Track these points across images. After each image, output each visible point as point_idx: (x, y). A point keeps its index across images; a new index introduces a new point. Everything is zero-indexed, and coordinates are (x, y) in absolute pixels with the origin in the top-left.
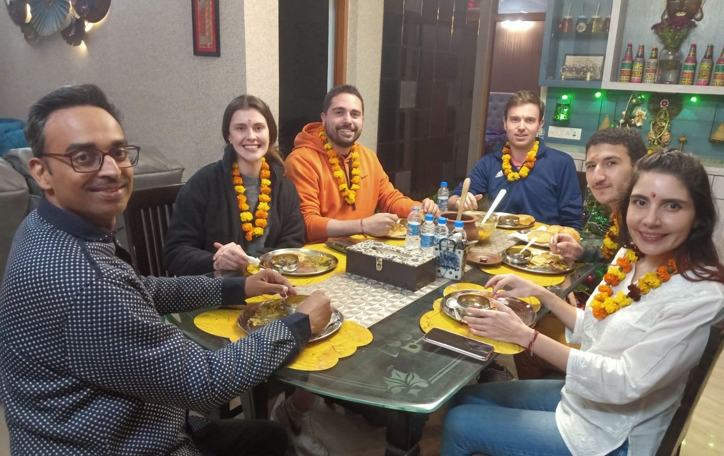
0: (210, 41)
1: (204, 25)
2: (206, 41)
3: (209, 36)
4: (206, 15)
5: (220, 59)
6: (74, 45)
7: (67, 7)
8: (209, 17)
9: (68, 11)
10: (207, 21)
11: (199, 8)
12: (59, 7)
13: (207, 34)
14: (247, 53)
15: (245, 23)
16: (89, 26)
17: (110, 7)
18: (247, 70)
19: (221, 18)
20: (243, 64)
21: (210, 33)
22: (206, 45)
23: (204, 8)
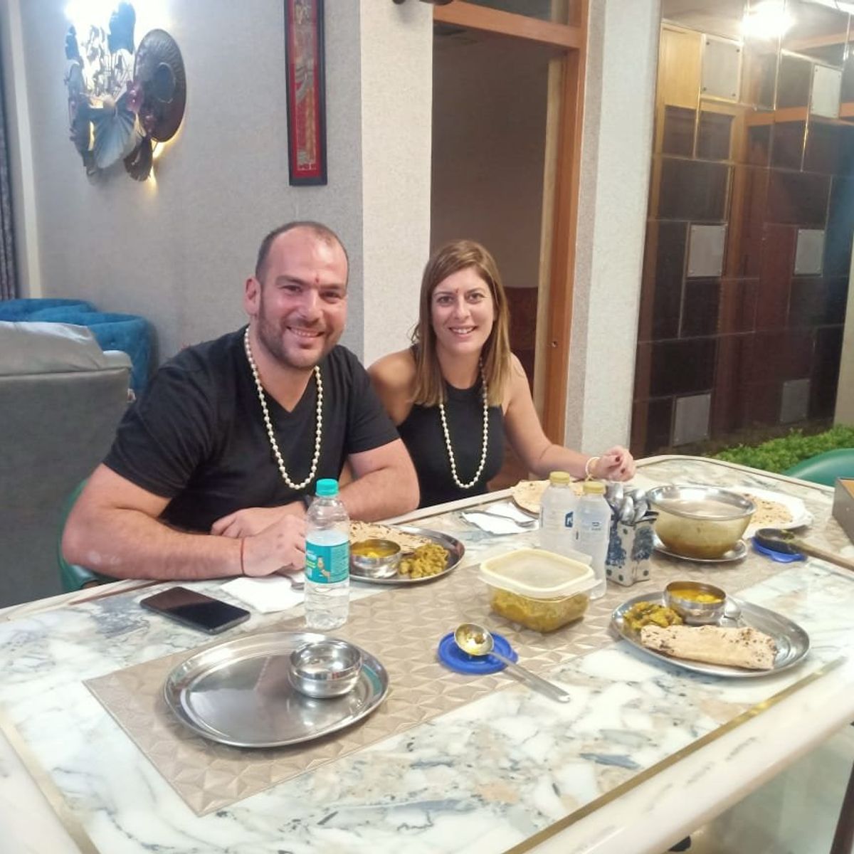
0: (311, 158)
1: (304, 130)
2: (306, 158)
3: (311, 150)
4: (307, 113)
5: (324, 189)
6: (141, 180)
7: (132, 120)
8: (310, 115)
9: (132, 125)
10: (308, 124)
11: (297, 102)
12: (124, 120)
13: (308, 145)
14: (365, 175)
15: (363, 121)
16: (158, 149)
17: (185, 115)
18: (364, 207)
19: (329, 116)
20: (359, 196)
21: (312, 143)
22: (306, 166)
23: (304, 100)
